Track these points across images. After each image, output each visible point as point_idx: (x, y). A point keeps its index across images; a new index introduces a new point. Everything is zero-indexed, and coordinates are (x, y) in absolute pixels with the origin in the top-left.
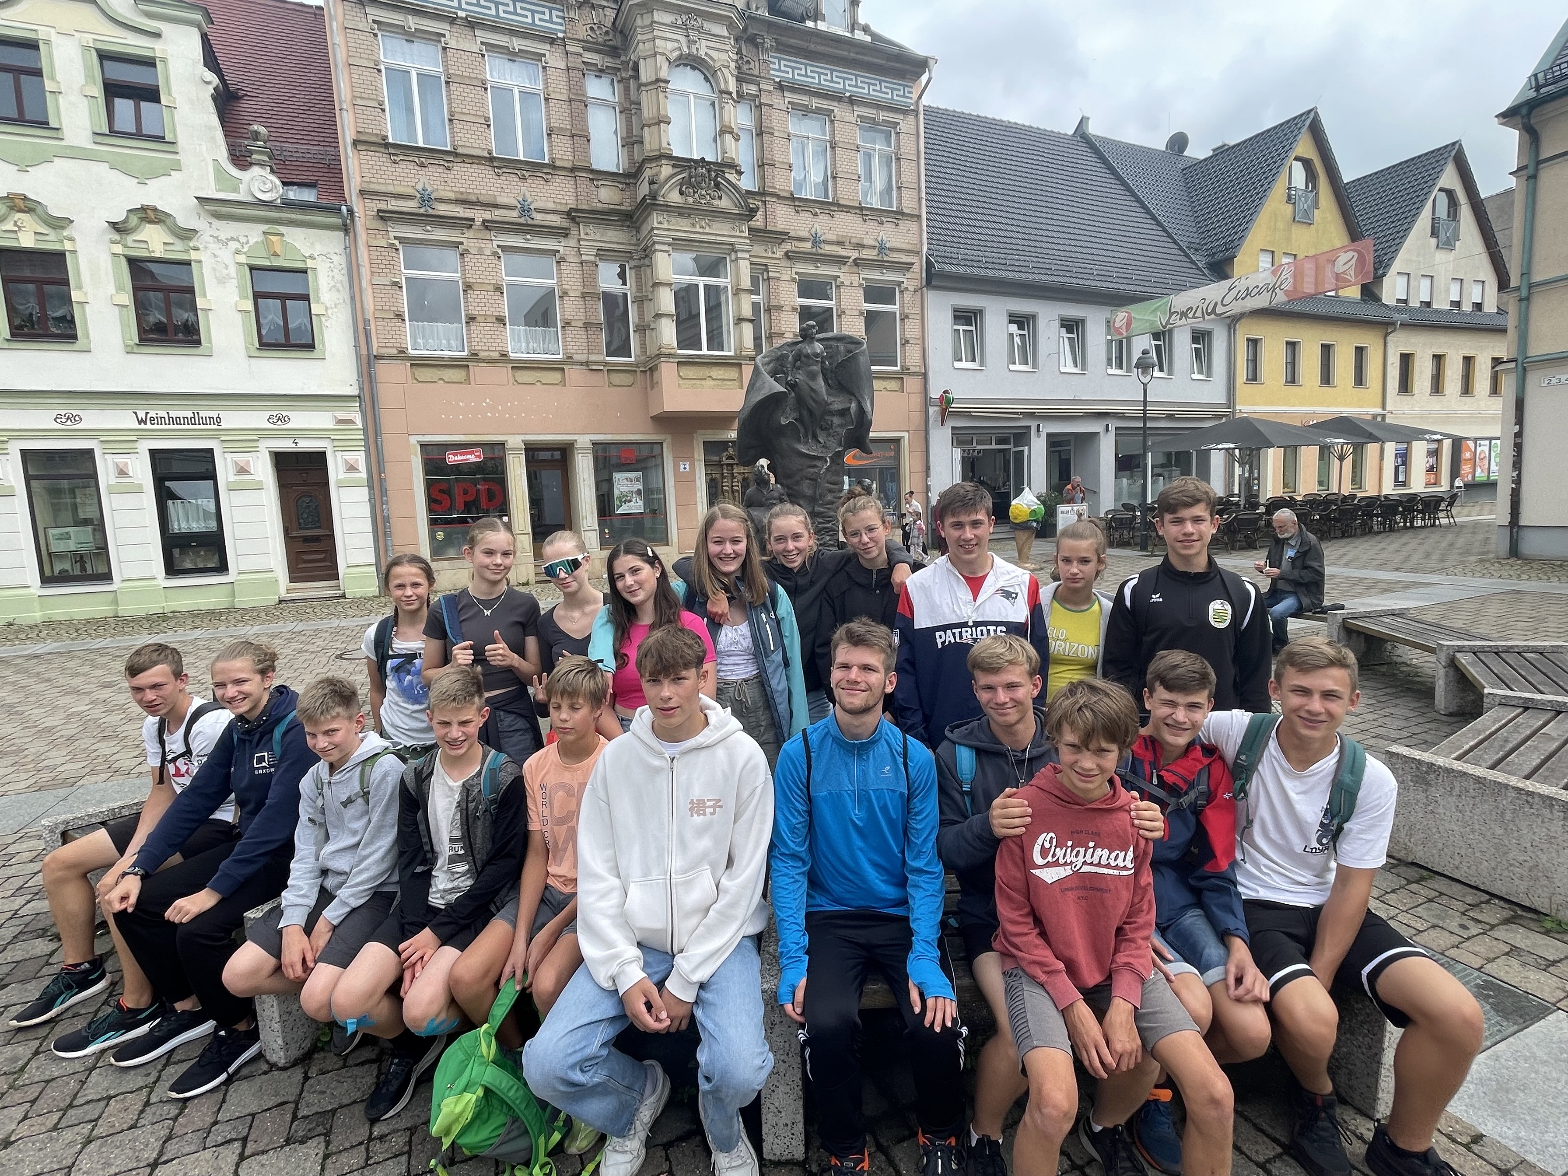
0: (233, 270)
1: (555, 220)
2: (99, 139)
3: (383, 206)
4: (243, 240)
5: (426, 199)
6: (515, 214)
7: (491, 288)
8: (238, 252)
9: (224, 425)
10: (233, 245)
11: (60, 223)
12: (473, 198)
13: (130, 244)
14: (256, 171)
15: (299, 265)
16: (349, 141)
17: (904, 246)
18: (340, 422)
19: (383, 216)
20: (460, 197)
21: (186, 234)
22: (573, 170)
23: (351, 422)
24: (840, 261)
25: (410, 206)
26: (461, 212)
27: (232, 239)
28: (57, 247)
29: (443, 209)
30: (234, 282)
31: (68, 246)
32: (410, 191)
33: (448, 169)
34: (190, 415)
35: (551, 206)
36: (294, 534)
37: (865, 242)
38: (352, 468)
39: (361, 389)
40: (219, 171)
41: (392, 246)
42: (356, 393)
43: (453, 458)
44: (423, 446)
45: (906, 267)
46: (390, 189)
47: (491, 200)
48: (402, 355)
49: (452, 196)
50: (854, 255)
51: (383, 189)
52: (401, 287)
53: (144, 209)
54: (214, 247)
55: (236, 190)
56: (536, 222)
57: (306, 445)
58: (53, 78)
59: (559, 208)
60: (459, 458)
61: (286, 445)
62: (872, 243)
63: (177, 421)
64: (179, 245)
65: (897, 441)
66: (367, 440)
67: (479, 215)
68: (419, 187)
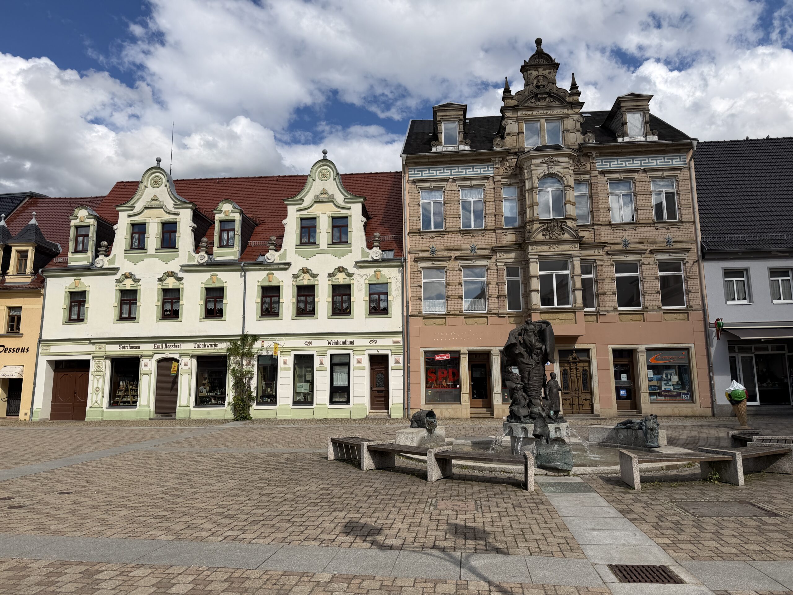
0: (364, 285)
1: (487, 252)
2: (329, 246)
3: (417, 256)
4: (368, 274)
5: (433, 251)
6: (469, 252)
7: (457, 284)
8: (366, 279)
9: (355, 344)
10: (365, 277)
11: (314, 276)
12: (451, 248)
13: (334, 280)
14: (375, 249)
15: (386, 282)
16: (406, 233)
17: (685, 239)
18: (395, 343)
19: (416, 260)
20: (446, 248)
21: (350, 275)
22: (494, 230)
23: (398, 342)
24: (642, 252)
25: (427, 254)
26: (446, 254)
27: (365, 275)
28: (313, 284)
29: (439, 254)
30: (364, 290)
31: (316, 283)
32: (427, 248)
33: (442, 237)
34: (344, 341)
35: (484, 246)
36: (374, 389)
37: (657, 240)
38: (397, 362)
39: (403, 329)
40: (363, 251)
41: (419, 270)
42: (401, 331)
43: (438, 358)
44: (426, 352)
45: (687, 250)
46: (420, 249)
47: (459, 247)
48: (420, 314)
49: (443, 248)
50: (651, 247)
51: (417, 249)
52: (421, 287)
53: (339, 268)
54: (358, 278)
55: (367, 257)
56: (477, 254)
57: (382, 352)
58: (319, 228)
59: (488, 247)
60: (440, 358)
61: (374, 352)
62: (662, 240)
63: (339, 343)
64: (348, 279)
65: (687, 349)
66: (404, 350)
67: (453, 254)
68: (431, 246)
